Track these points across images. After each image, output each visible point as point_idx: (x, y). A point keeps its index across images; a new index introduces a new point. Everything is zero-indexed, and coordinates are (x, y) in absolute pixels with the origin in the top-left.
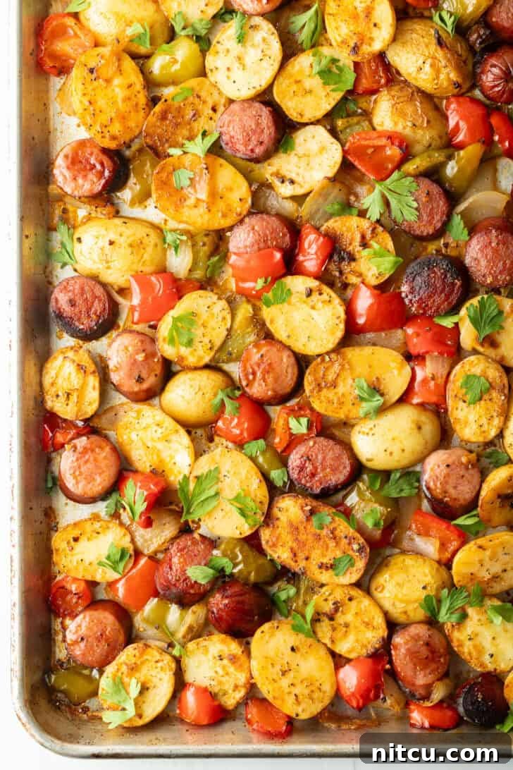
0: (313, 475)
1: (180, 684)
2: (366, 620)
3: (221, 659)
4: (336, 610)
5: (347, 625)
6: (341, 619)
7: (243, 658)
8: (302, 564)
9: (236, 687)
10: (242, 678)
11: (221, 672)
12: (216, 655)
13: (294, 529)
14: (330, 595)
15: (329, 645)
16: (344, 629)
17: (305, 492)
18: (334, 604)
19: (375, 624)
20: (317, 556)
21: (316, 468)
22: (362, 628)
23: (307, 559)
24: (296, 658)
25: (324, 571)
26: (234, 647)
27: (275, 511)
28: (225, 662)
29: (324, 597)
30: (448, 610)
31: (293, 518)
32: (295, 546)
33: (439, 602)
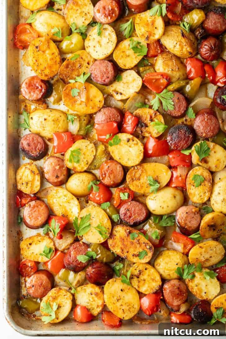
0: (130, 217)
1: (74, 305)
2: (153, 278)
3: (92, 295)
4: (140, 274)
5: (144, 280)
6: (142, 277)
7: (101, 294)
8: (126, 254)
9: (98, 306)
10: (100, 302)
11: (91, 300)
12: (90, 293)
13: (122, 240)
14: (137, 267)
15: (137, 288)
16: (143, 282)
17: (126, 224)
18: (139, 271)
19: (156, 279)
20: (132, 251)
21: (131, 214)
22: (151, 281)
23: (128, 252)
24: (123, 294)
25: (135, 257)
26: (97, 289)
27: (114, 232)
28: (93, 296)
29: (135, 268)
30: (187, 274)
31: (122, 235)
32: (123, 247)
33: (183, 270)
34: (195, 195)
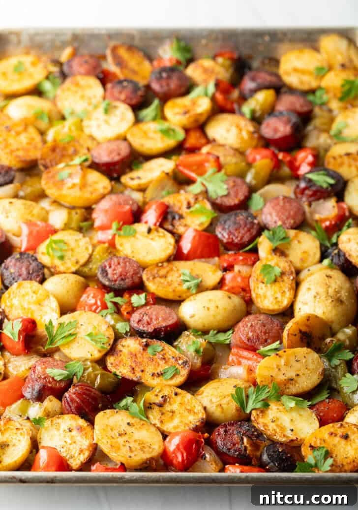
0: (148, 324)
1: (35, 446)
2: (189, 408)
3: (70, 431)
4: (165, 401)
5: (173, 412)
6: (168, 407)
7: (89, 429)
8: (139, 374)
9: (81, 451)
10: (85, 443)
11: (69, 441)
12: (66, 429)
13: (134, 356)
14: (160, 391)
15: (159, 425)
16: (171, 414)
17: (140, 334)
18: (162, 397)
19: (196, 411)
20: (150, 369)
21: (151, 319)
22: (186, 413)
23: (142, 371)
24: (129, 430)
25: (155, 378)
26: (82, 422)
27: (119, 347)
28: (74, 433)
29: (156, 393)
30: (254, 401)
31: (133, 350)
32: (133, 365)
33: (247, 397)
34: (265, 297)
